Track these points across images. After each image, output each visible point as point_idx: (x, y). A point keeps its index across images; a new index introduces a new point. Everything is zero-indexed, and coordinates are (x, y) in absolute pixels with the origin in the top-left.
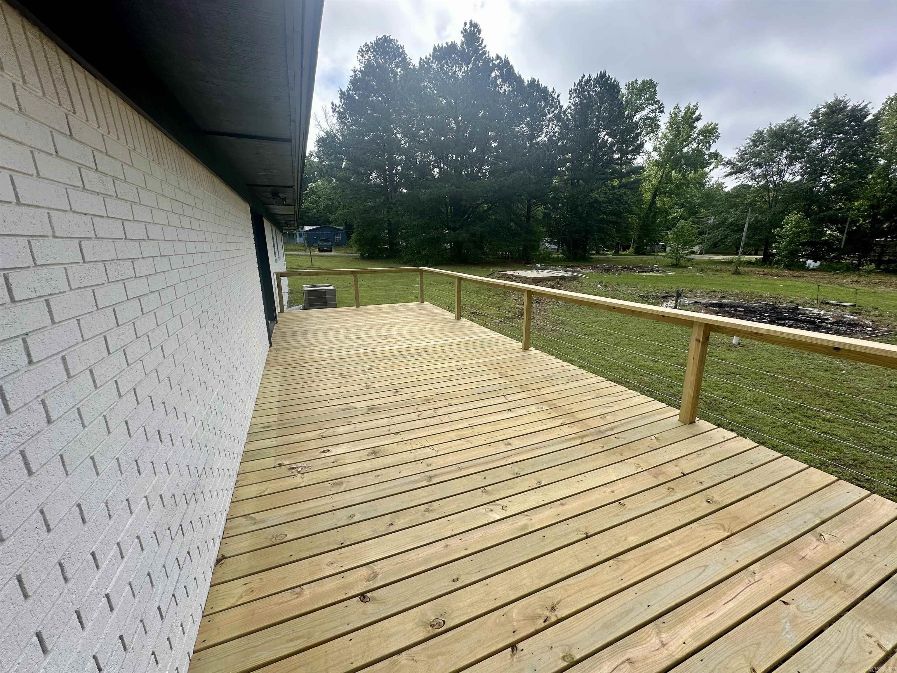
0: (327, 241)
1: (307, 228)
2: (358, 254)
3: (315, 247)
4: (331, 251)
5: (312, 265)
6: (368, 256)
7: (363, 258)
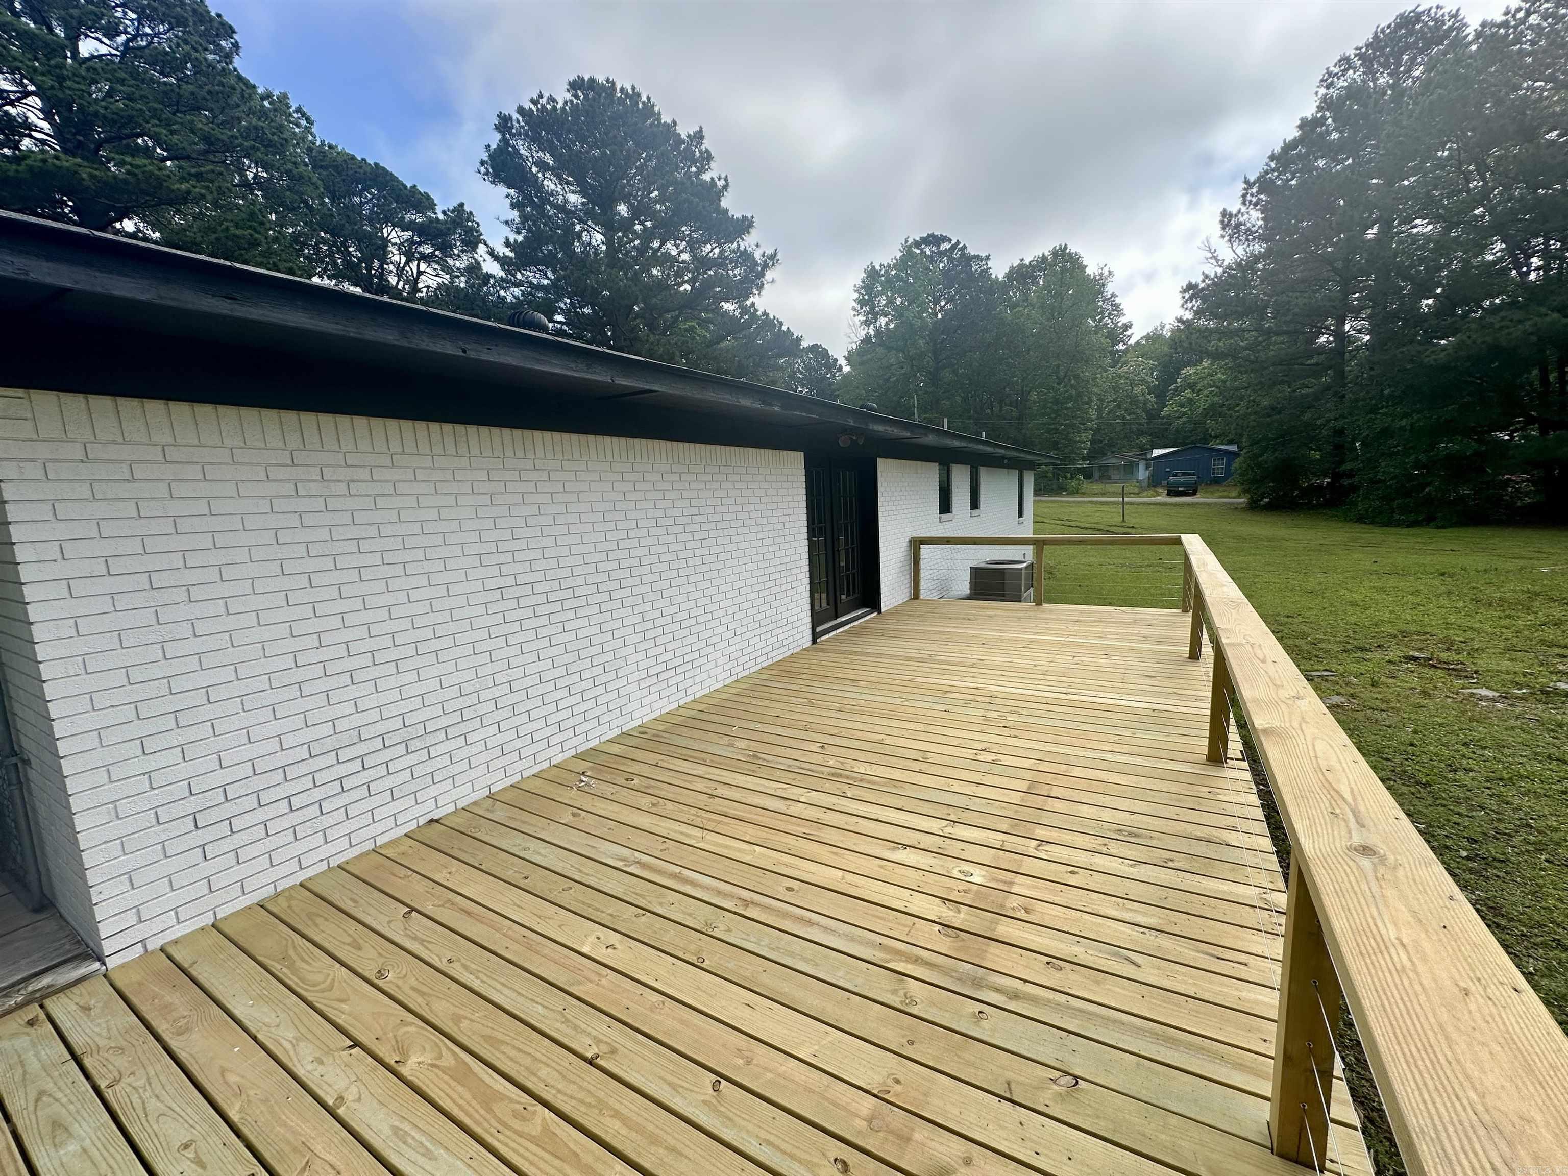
0: (1189, 474)
1: (1157, 452)
2: (1242, 500)
3: (1163, 487)
4: (1194, 493)
5: (1123, 521)
6: (1267, 503)
7: (1254, 507)
